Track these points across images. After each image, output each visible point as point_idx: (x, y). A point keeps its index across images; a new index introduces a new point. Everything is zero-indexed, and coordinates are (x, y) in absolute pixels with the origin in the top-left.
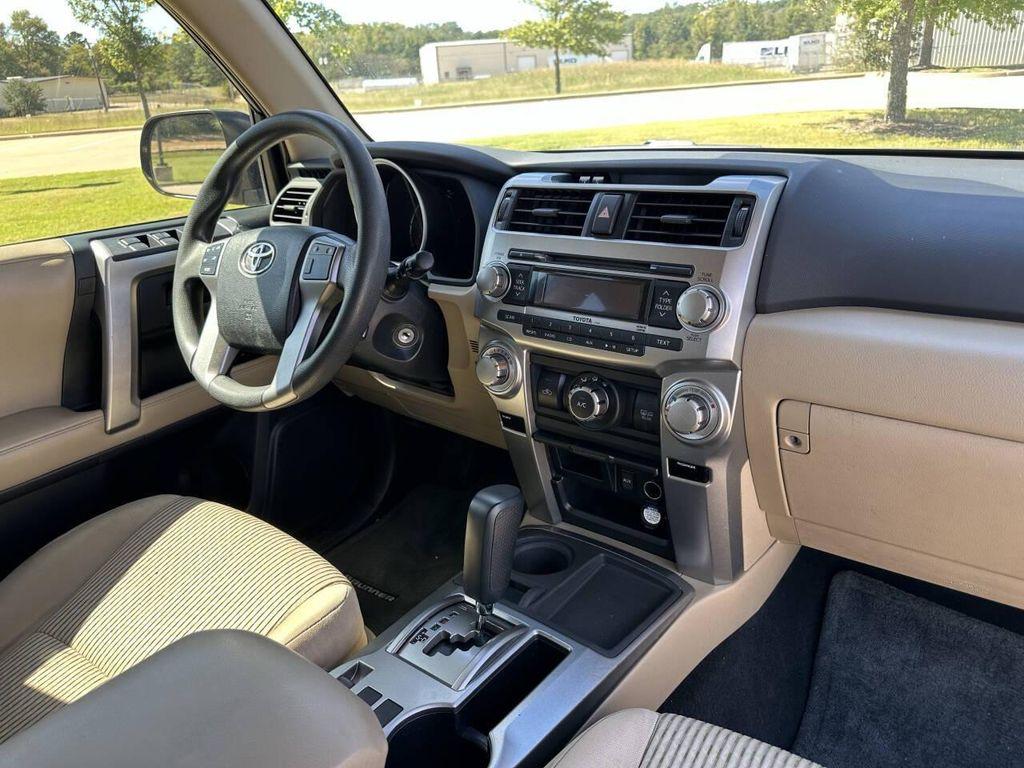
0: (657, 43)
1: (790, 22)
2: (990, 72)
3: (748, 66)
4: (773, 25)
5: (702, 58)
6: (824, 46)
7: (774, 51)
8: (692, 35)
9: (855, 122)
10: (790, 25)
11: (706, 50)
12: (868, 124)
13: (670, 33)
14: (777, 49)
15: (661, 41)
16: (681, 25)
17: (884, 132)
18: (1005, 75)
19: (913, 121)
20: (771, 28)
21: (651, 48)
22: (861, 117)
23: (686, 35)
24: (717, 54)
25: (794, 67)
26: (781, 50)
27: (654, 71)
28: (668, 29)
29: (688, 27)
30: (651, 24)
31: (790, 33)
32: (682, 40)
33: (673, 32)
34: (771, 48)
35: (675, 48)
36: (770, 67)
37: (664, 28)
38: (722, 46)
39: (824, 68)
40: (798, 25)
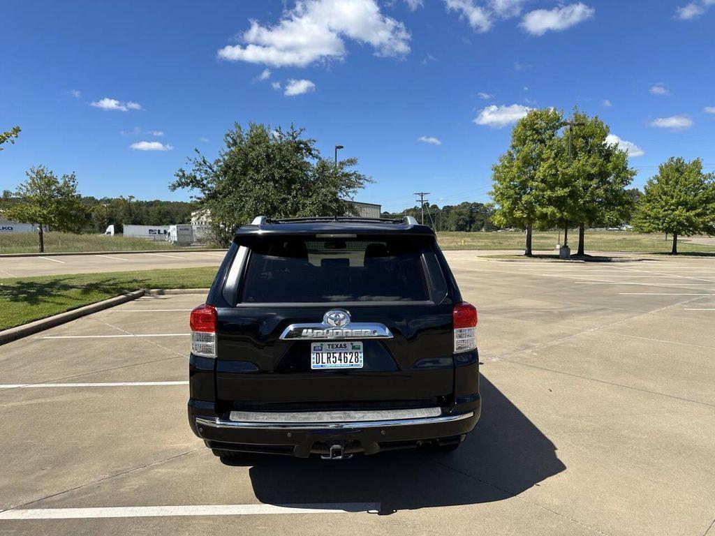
3: (144, 240)
4: (149, 215)
5: (109, 233)
7: (157, 233)
10: (160, 217)
11: (111, 228)
14: (159, 231)
20: (147, 217)
24: (119, 230)
25: (175, 242)
26: (162, 232)
34: (156, 230)
36: (158, 241)
38: (122, 227)
39: (193, 244)
40: (165, 217)
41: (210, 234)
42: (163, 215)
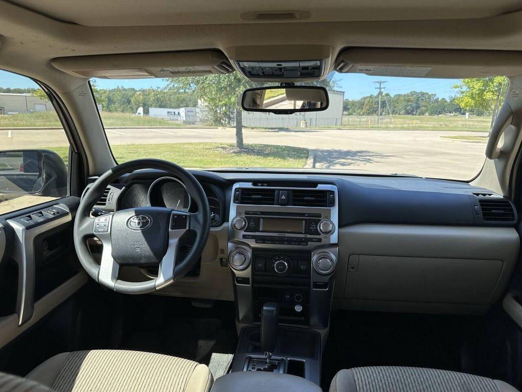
0: (114, 104)
1: (178, 101)
2: (263, 130)
3: (162, 119)
4: (170, 102)
5: (139, 113)
6: (196, 113)
7: (173, 114)
8: (132, 102)
9: (224, 148)
10: (178, 102)
11: (141, 110)
12: (230, 150)
13: (121, 100)
14: (174, 113)
15: (116, 104)
16: (126, 97)
17: (237, 153)
18: (269, 131)
19: (247, 149)
21: (111, 107)
22: (226, 146)
23: (129, 102)
24: (146, 112)
25: (184, 121)
26: (177, 113)
27: (117, 118)
28: (119, 99)
29: (130, 98)
30: (111, 95)
31: (179, 107)
32: (127, 104)
33: (123, 100)
34: (172, 112)
35: (125, 108)
36: (172, 120)
37: (117, 97)
38: (148, 109)
39: (197, 123)
40: (182, 103)
41: (206, 115)
42: (180, 101)
